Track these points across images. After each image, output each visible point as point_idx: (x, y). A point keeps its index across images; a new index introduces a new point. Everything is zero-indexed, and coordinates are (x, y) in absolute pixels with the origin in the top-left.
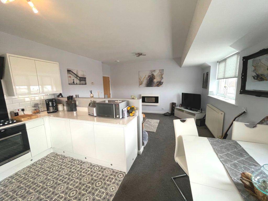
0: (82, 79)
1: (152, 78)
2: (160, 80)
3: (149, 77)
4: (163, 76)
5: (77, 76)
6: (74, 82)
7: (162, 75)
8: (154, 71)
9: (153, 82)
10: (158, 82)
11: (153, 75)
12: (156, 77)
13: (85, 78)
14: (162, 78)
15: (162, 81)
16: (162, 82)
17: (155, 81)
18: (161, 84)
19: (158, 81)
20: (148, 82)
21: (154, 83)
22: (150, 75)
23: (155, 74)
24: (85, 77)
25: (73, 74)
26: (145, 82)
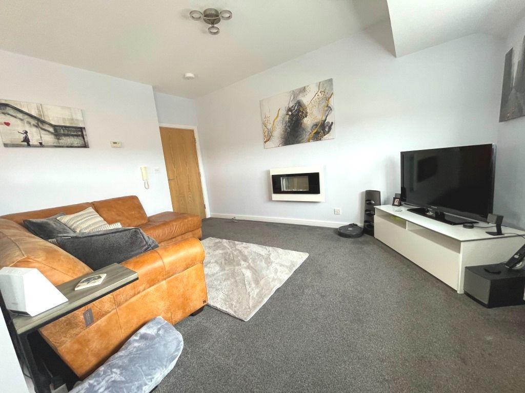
0: (66, 132)
1: (298, 115)
2: (324, 118)
3: (290, 113)
4: (333, 102)
5: (40, 122)
6: (26, 140)
7: (328, 99)
8: (303, 90)
9: (303, 126)
10: (316, 125)
11: (299, 104)
12: (308, 111)
13: (82, 129)
14: (329, 109)
15: (329, 120)
16: (328, 122)
17: (308, 122)
18: (327, 130)
19: (315, 121)
20: (287, 129)
21: (304, 130)
22: (291, 105)
23: (306, 100)
24: (81, 125)
25: (20, 115)
26: (278, 131)
